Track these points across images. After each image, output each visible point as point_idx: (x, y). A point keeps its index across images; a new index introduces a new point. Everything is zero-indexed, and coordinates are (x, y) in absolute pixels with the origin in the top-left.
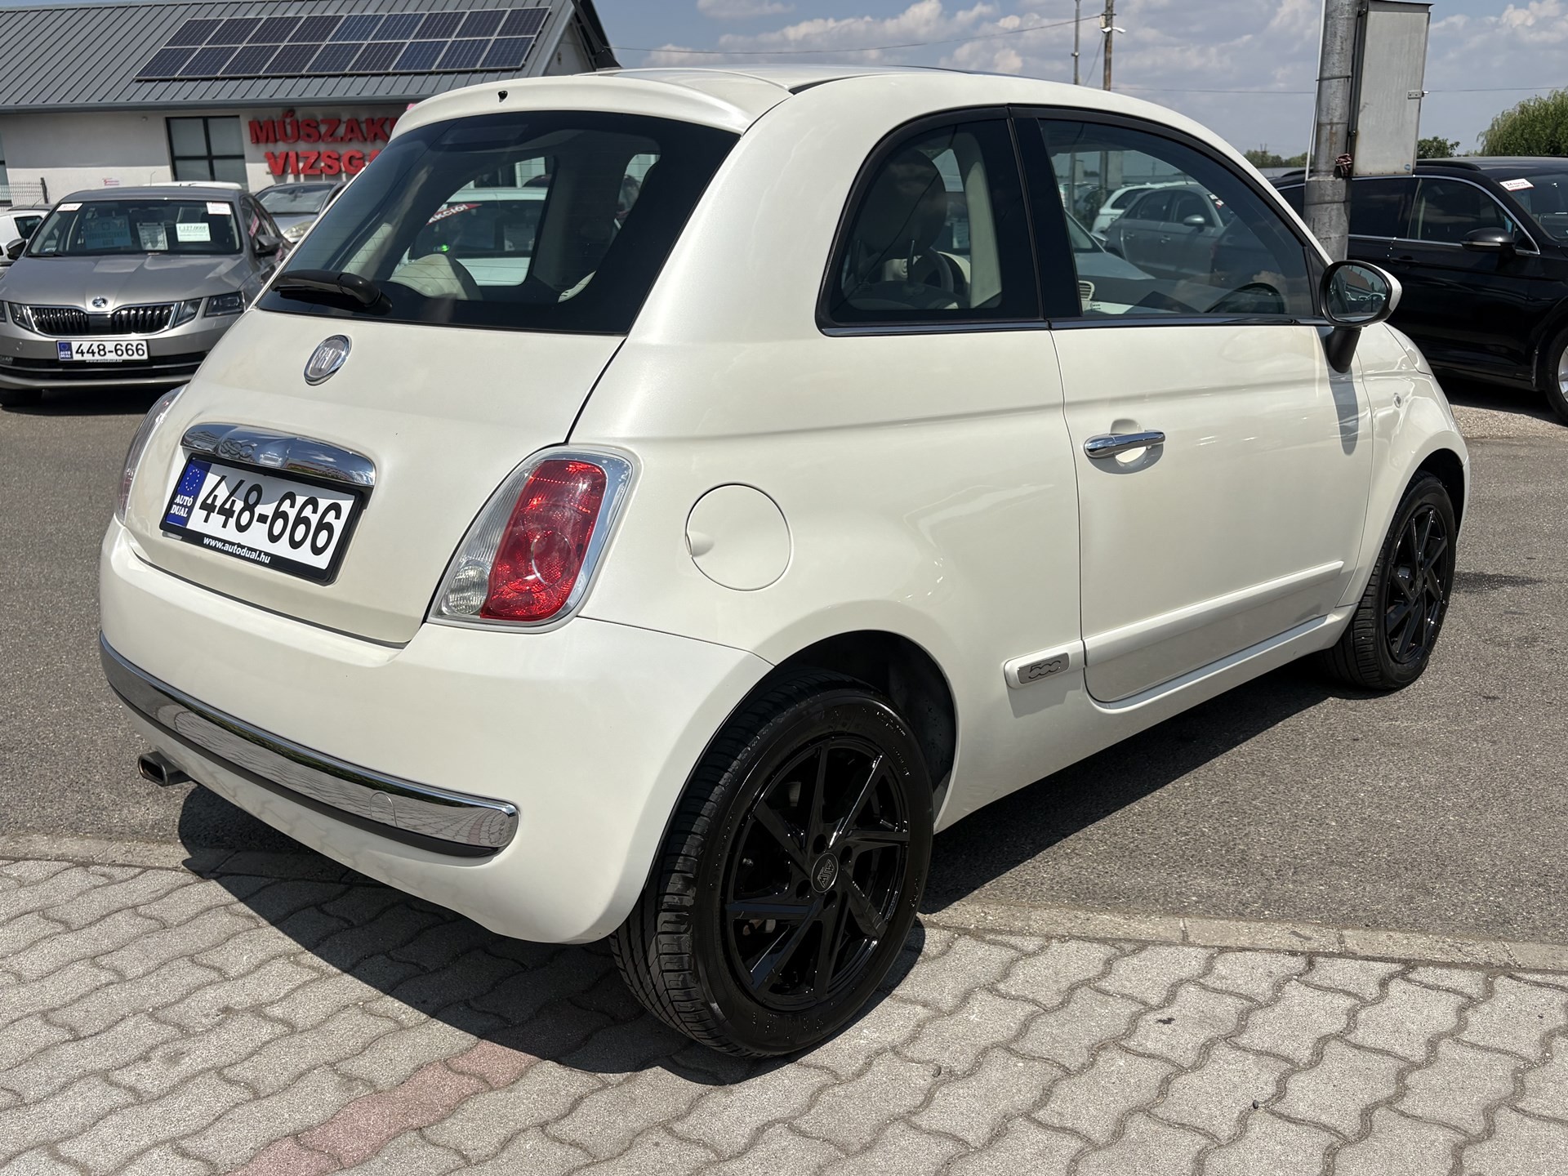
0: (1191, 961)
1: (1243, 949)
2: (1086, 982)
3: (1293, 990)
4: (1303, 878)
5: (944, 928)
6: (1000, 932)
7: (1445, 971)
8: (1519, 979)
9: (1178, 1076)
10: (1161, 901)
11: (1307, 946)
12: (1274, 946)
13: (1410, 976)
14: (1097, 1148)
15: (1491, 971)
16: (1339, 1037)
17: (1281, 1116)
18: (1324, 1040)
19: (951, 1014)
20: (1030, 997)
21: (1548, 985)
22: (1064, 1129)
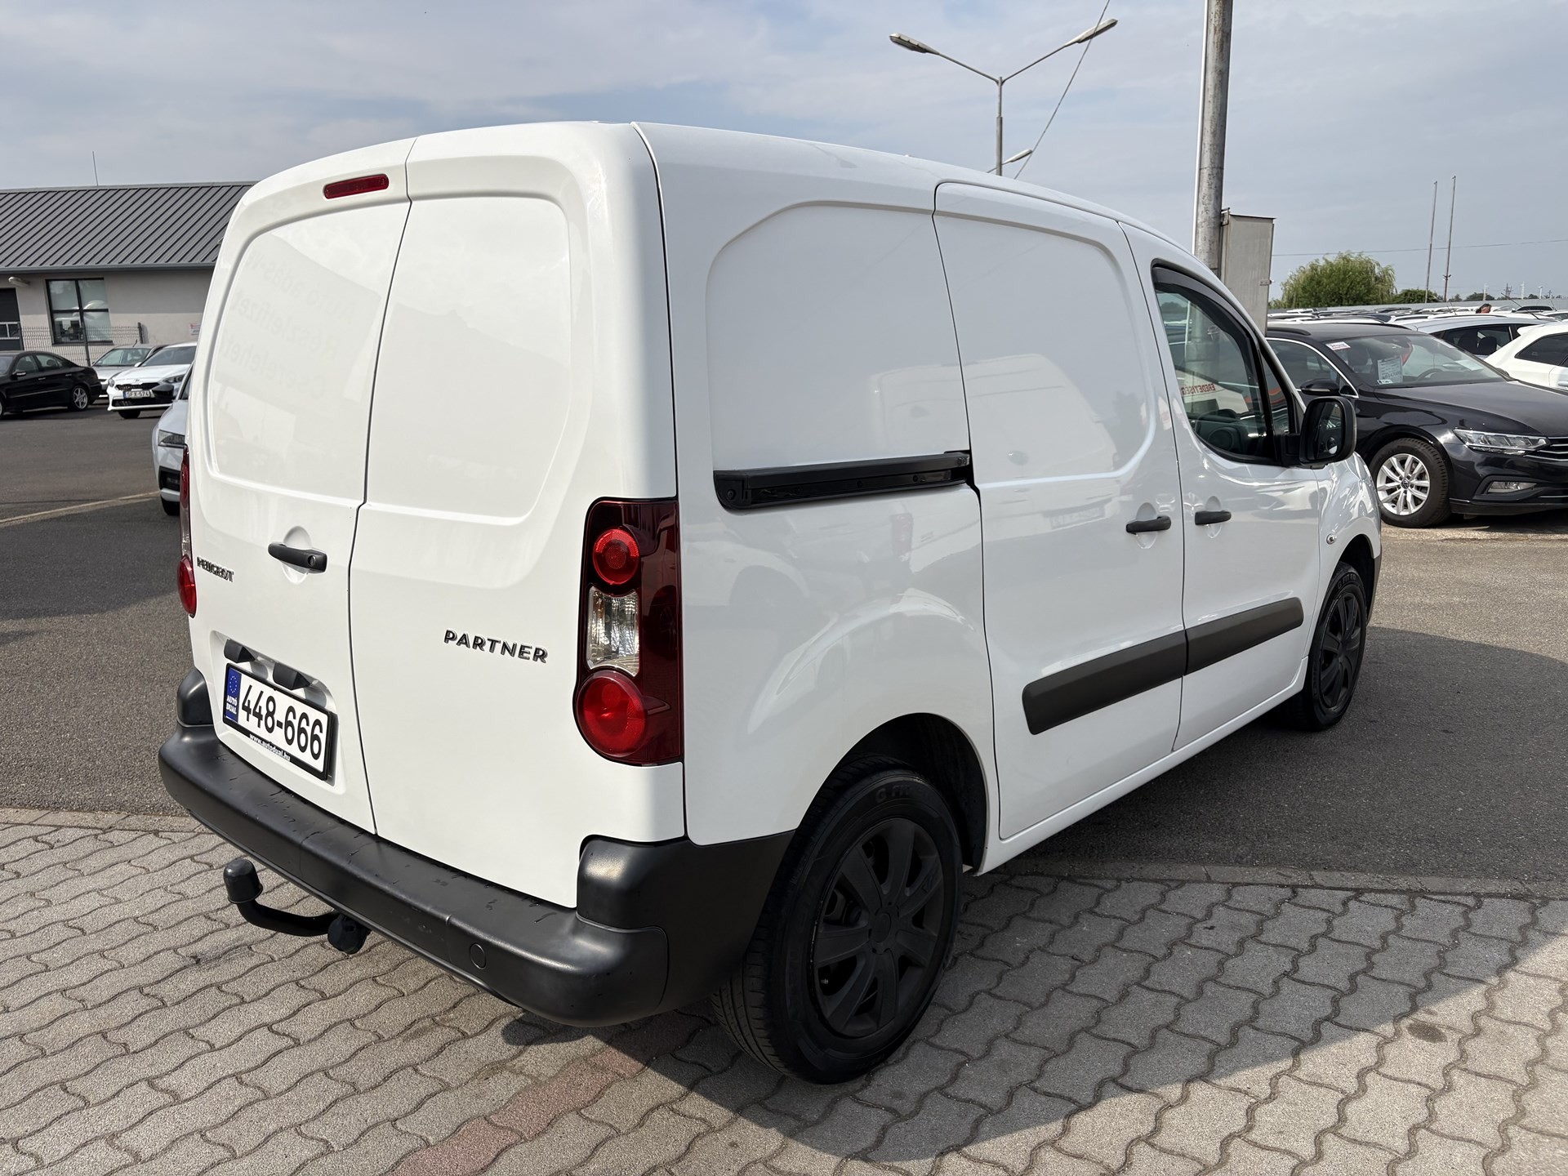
0: (1217, 892)
1: (1248, 884)
2: (1152, 906)
3: (1286, 907)
4: (1276, 840)
5: (1048, 876)
6: (1085, 878)
7: (1382, 895)
8: (1432, 899)
9: (1227, 960)
10: (1185, 856)
11: (1290, 882)
12: (1268, 882)
13: (1360, 898)
14: (1188, 1001)
15: (1412, 894)
16: (1324, 935)
17: (1299, 981)
18: (1315, 937)
19: (1070, 927)
20: (1118, 915)
21: (1449, 902)
22: (1165, 991)
